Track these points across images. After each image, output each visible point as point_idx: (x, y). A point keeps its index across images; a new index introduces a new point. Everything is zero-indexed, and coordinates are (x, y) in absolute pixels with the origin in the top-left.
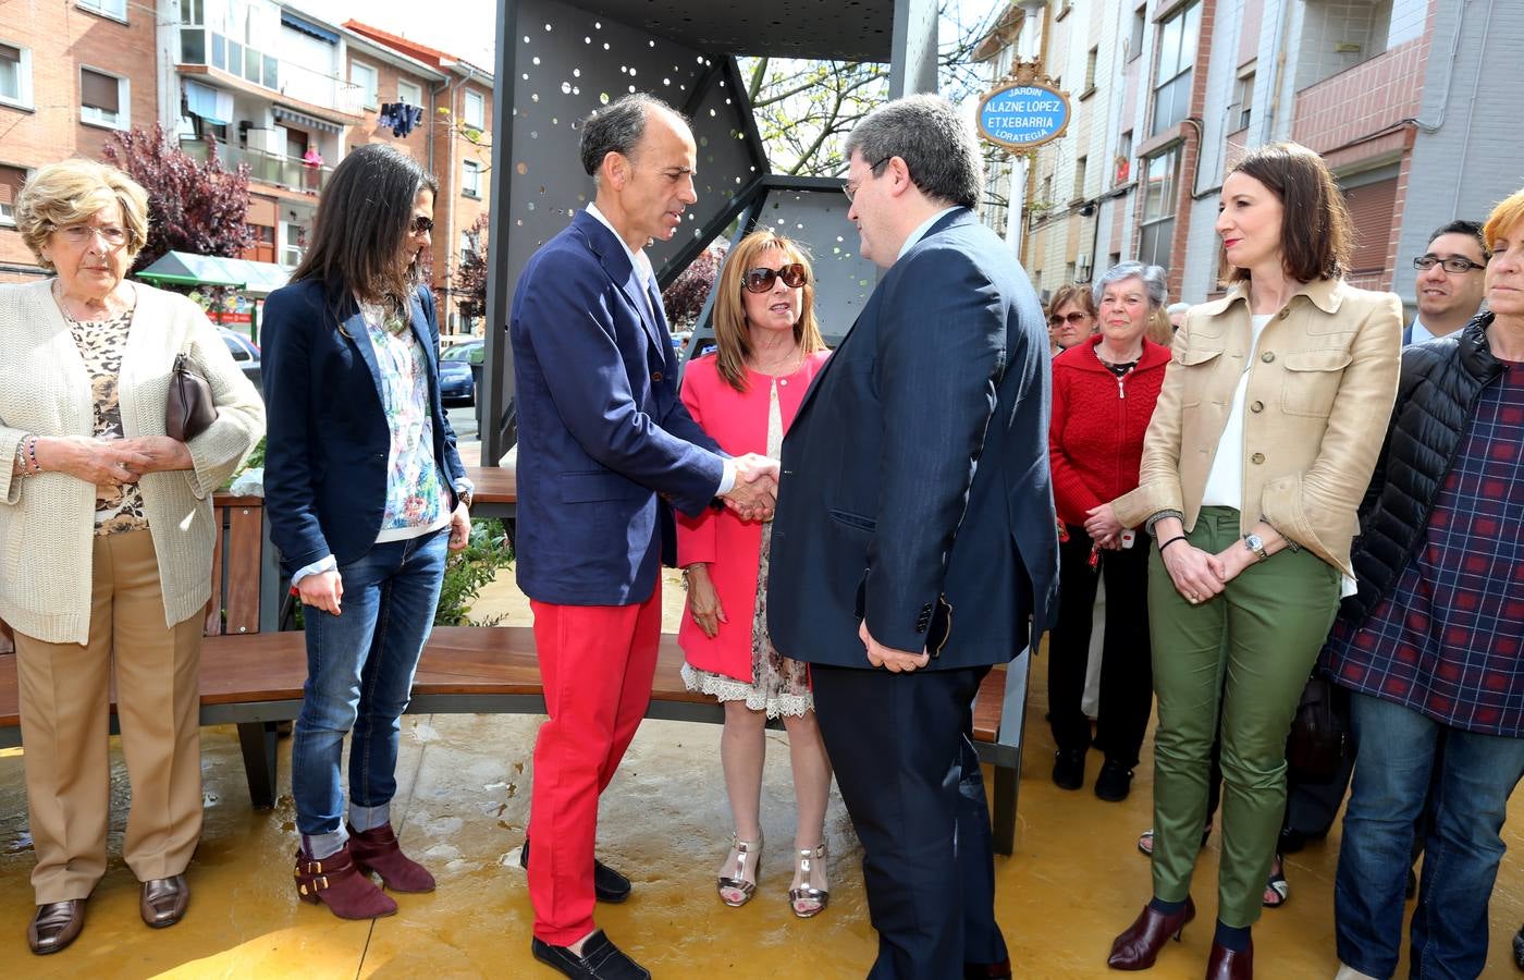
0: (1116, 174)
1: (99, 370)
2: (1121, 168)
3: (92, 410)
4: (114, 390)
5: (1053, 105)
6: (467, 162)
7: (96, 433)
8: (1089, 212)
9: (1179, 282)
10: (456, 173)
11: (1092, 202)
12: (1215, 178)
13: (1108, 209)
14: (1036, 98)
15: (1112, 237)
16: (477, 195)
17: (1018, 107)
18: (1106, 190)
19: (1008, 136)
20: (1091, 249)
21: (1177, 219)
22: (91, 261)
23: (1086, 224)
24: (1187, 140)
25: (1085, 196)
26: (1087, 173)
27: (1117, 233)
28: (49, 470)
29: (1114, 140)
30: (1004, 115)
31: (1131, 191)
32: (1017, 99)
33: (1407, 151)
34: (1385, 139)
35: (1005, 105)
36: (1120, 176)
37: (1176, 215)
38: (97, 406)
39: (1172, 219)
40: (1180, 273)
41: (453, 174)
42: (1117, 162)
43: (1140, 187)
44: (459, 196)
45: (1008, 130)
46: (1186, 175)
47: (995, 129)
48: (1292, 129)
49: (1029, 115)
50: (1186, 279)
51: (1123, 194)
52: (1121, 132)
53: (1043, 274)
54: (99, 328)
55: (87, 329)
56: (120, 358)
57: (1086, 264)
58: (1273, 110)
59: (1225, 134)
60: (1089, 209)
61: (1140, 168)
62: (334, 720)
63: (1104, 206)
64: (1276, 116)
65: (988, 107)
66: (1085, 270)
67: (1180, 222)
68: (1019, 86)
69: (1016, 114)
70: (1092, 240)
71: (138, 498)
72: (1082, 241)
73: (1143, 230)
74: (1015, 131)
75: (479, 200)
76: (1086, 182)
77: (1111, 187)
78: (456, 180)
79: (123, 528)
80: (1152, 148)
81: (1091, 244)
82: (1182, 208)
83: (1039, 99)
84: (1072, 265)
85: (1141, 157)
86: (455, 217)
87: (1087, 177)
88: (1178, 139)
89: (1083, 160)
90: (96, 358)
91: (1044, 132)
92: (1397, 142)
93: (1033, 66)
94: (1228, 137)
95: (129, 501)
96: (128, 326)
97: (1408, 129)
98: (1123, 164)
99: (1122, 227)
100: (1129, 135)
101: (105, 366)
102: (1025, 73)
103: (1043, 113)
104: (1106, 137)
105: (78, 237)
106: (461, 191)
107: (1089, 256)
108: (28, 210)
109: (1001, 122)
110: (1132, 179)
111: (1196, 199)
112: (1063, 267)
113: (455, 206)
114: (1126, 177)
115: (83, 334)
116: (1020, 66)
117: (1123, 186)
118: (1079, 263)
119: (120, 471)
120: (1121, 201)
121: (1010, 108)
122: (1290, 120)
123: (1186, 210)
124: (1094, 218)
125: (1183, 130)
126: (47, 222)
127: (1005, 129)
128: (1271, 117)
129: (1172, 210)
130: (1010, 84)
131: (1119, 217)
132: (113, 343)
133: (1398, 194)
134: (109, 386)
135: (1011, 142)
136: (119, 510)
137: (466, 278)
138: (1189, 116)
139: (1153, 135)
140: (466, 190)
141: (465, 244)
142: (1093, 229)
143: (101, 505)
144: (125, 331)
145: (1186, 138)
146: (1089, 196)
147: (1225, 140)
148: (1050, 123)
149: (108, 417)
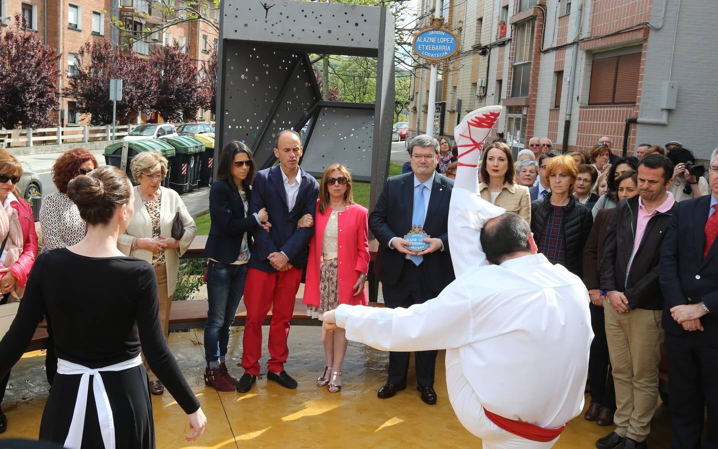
0: (499, 31)
1: (154, 217)
2: (502, 28)
3: (152, 229)
4: (159, 223)
5: (450, 40)
6: (71, 5)
7: (154, 236)
8: (484, 53)
9: (535, 101)
10: (64, 13)
11: (486, 47)
12: (553, 41)
13: (495, 52)
14: (442, 36)
15: (498, 70)
16: (78, 28)
17: (433, 40)
18: (494, 40)
19: (428, 54)
20: (485, 76)
21: (532, 64)
22: (152, 185)
23: (483, 60)
24: (538, 17)
25: (482, 43)
26: (483, 28)
27: (500, 67)
28: (140, 248)
29: (498, 11)
30: (426, 44)
31: (508, 43)
32: (432, 36)
33: (646, 40)
34: (635, 32)
35: (427, 39)
36: (501, 33)
37: (532, 61)
38: (154, 228)
39: (530, 63)
40: (535, 96)
41: (61, 14)
42: (499, 24)
43: (512, 42)
44: (66, 28)
45: (428, 51)
46: (537, 38)
47: (422, 50)
48: (592, 19)
49: (439, 44)
50: (539, 99)
51: (503, 44)
52: (502, 5)
53: (457, 89)
54: (152, 203)
55: (149, 204)
56: (159, 213)
57: (483, 85)
58: (581, 7)
59: (558, 16)
60: (484, 51)
61: (512, 30)
62: (217, 323)
63: (492, 50)
64: (583, 10)
65: (418, 40)
66: (482, 89)
67: (534, 65)
68: (433, 30)
69: (432, 44)
70: (486, 70)
71: (163, 256)
72: (480, 71)
73: (515, 68)
74: (431, 52)
75: (80, 31)
76: (482, 34)
77: (497, 39)
78: (64, 17)
79: (159, 265)
80: (519, 20)
81: (485, 73)
82: (535, 57)
83: (444, 37)
84: (475, 84)
85: (512, 24)
86: (63, 43)
87: (482, 31)
88: (532, 16)
89: (480, 20)
90: (152, 213)
91: (446, 53)
92: (640, 35)
93: (440, 20)
94: (559, 18)
95: (161, 257)
96: (160, 202)
97: (646, 28)
98: (503, 25)
99: (503, 64)
100: (506, 8)
101: (155, 215)
102: (436, 24)
103: (445, 44)
104: (493, 7)
105: (149, 178)
106: (67, 25)
107: (484, 80)
108: (136, 168)
109: (425, 47)
110: (508, 36)
111: (543, 52)
112: (469, 85)
113: (63, 35)
114: (504, 34)
115: (148, 205)
116: (434, 20)
117: (502, 40)
118: (479, 84)
119: (160, 248)
120: (502, 48)
121: (429, 41)
122: (590, 13)
123: (537, 58)
124: (487, 57)
125: (535, 11)
126: (142, 173)
127: (427, 51)
128: (581, 10)
129: (530, 58)
130: (429, 29)
131: (501, 58)
132: (157, 208)
133: (641, 63)
134: (157, 222)
135: (430, 57)
136: (158, 259)
137: (75, 86)
138: (538, 4)
139: (520, 11)
140: (70, 24)
141: (71, 62)
142: (487, 63)
143: (154, 258)
144: (159, 204)
145: (537, 16)
146: (484, 43)
147: (557, 20)
148: (449, 49)
149: (157, 231)
